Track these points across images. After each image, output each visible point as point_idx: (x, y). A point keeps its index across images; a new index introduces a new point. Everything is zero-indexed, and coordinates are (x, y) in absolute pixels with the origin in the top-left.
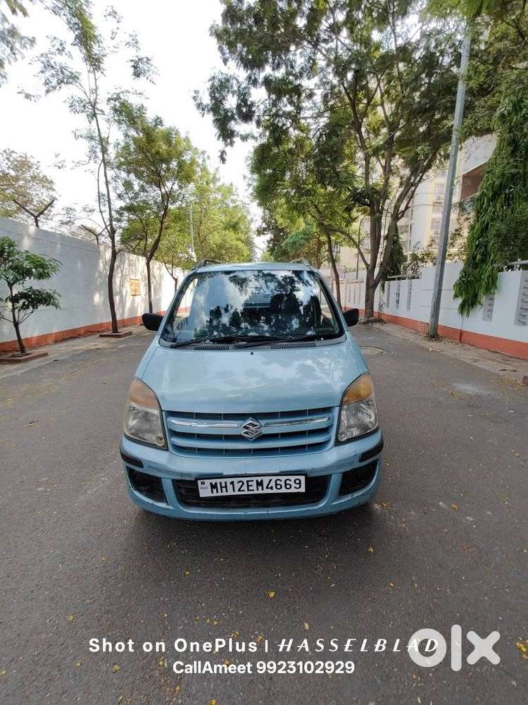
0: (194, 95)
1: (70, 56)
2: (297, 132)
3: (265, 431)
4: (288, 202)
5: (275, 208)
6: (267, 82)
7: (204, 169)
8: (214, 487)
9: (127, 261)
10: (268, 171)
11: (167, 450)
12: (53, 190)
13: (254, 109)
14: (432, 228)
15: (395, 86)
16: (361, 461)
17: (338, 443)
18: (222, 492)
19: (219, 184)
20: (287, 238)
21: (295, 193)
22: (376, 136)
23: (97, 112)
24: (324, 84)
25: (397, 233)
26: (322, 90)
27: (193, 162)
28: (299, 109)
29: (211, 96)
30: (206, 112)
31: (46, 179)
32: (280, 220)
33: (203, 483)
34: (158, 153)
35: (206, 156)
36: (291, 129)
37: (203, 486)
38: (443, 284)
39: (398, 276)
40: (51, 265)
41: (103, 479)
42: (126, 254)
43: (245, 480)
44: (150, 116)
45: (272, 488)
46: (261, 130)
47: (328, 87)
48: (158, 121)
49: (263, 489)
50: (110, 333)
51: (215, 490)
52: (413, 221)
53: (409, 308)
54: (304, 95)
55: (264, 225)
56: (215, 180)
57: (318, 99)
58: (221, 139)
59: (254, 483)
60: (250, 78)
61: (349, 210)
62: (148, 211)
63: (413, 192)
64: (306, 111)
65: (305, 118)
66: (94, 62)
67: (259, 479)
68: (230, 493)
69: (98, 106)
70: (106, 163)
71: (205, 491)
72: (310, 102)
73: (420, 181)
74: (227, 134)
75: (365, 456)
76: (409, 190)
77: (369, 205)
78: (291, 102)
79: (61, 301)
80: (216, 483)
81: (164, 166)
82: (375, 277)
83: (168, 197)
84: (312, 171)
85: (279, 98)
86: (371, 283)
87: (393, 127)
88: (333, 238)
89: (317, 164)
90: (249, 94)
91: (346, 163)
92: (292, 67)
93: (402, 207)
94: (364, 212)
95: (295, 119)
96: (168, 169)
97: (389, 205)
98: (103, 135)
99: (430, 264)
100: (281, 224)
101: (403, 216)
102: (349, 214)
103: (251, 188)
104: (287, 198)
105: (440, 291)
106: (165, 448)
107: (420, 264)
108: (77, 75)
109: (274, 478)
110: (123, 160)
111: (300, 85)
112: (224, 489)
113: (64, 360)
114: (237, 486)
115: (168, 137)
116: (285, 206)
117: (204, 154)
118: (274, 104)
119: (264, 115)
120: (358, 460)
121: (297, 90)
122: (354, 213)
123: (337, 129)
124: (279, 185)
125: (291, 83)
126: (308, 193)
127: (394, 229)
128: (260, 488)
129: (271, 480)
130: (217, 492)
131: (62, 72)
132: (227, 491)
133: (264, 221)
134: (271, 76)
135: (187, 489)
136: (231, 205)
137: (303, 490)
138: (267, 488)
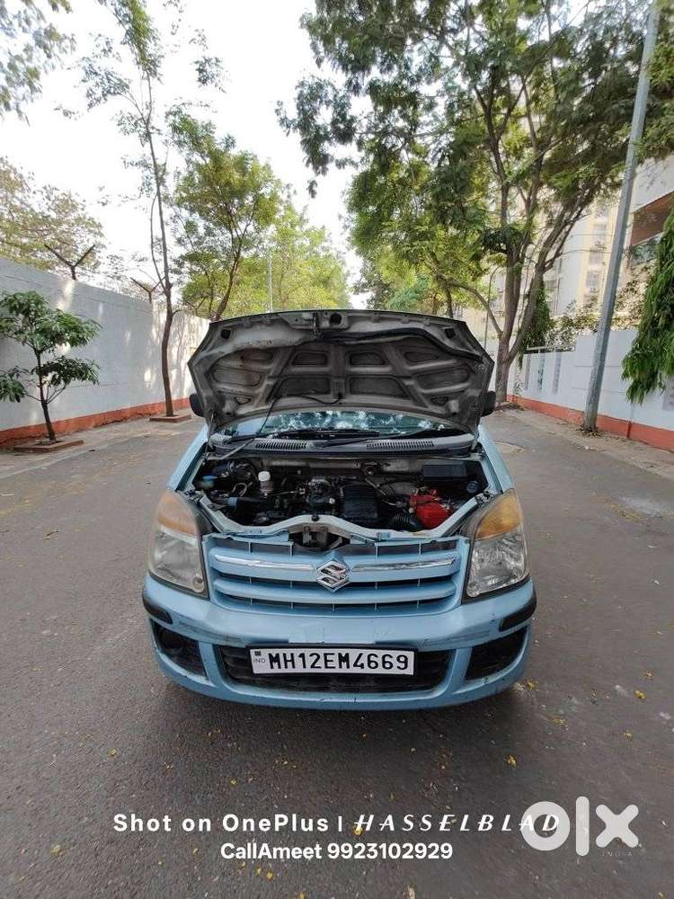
0: (277, 107)
1: (119, 59)
2: (410, 156)
3: (355, 577)
4: (396, 248)
5: (379, 257)
6: (374, 89)
7: (289, 208)
8: (274, 659)
9: (187, 326)
10: (371, 208)
11: (208, 599)
12: (102, 235)
13: (354, 125)
14: (587, 284)
15: (547, 90)
16: (502, 629)
17: (466, 599)
18: (286, 667)
19: (306, 227)
20: (393, 296)
21: (406, 235)
22: (519, 158)
23: (151, 131)
24: (448, 90)
25: (543, 289)
26: (446, 97)
27: (274, 197)
28: (415, 124)
29: (298, 109)
30: (291, 130)
31: (94, 222)
32: (385, 273)
33: (258, 654)
34: (228, 183)
35: (291, 191)
36: (403, 152)
37: (258, 657)
38: (607, 358)
39: (543, 348)
40: (87, 328)
41: (131, 621)
42: (186, 316)
43: (321, 652)
44: (219, 136)
45: (362, 666)
46: (363, 153)
47: (455, 93)
48: (230, 142)
49: (348, 667)
50: (163, 416)
51: (275, 665)
52: (561, 275)
53: (556, 391)
54: (422, 106)
55: (364, 280)
56: (302, 221)
57: (440, 110)
58: (311, 165)
59: (336, 658)
60: (350, 82)
61: (477, 258)
62: (216, 260)
63: (567, 233)
64: (424, 127)
65: (422, 136)
66: (149, 65)
67: (344, 652)
68: (299, 669)
69: (153, 123)
70: (162, 199)
71: (261, 665)
72: (430, 114)
73: (577, 218)
74: (318, 161)
75: (509, 621)
76: (561, 231)
77: (504, 252)
78: (404, 116)
79: (101, 376)
80: (278, 655)
81: (236, 201)
82: (510, 349)
83: (240, 242)
84: (429, 208)
85: (388, 111)
86: (505, 356)
87: (541, 145)
88: (454, 296)
89: (437, 197)
90: (348, 105)
91: (475, 196)
92: (407, 68)
93: (551, 255)
94: (499, 261)
95: (409, 138)
96: (242, 205)
97: (532, 251)
98: (158, 162)
99: (588, 331)
100: (386, 278)
101: (551, 266)
102: (478, 265)
103: (348, 230)
104: (395, 243)
105: (601, 369)
106: (205, 596)
107: (574, 331)
108: (127, 82)
109: (366, 652)
110: (184, 195)
111: (417, 92)
112: (290, 664)
113: (104, 450)
114: (310, 661)
115: (241, 163)
116: (392, 255)
117: (289, 188)
118: (382, 118)
119: (367, 133)
120: (497, 626)
121: (412, 99)
122: (484, 264)
123: (465, 148)
124: (385, 226)
125: (404, 89)
126: (423, 236)
127: (539, 285)
128: (344, 664)
129: (361, 655)
130: (280, 667)
131: (109, 80)
132: (294, 667)
133: (365, 275)
134: (379, 80)
135: (235, 660)
136: (323, 254)
137: (410, 671)
138: (355, 665)
